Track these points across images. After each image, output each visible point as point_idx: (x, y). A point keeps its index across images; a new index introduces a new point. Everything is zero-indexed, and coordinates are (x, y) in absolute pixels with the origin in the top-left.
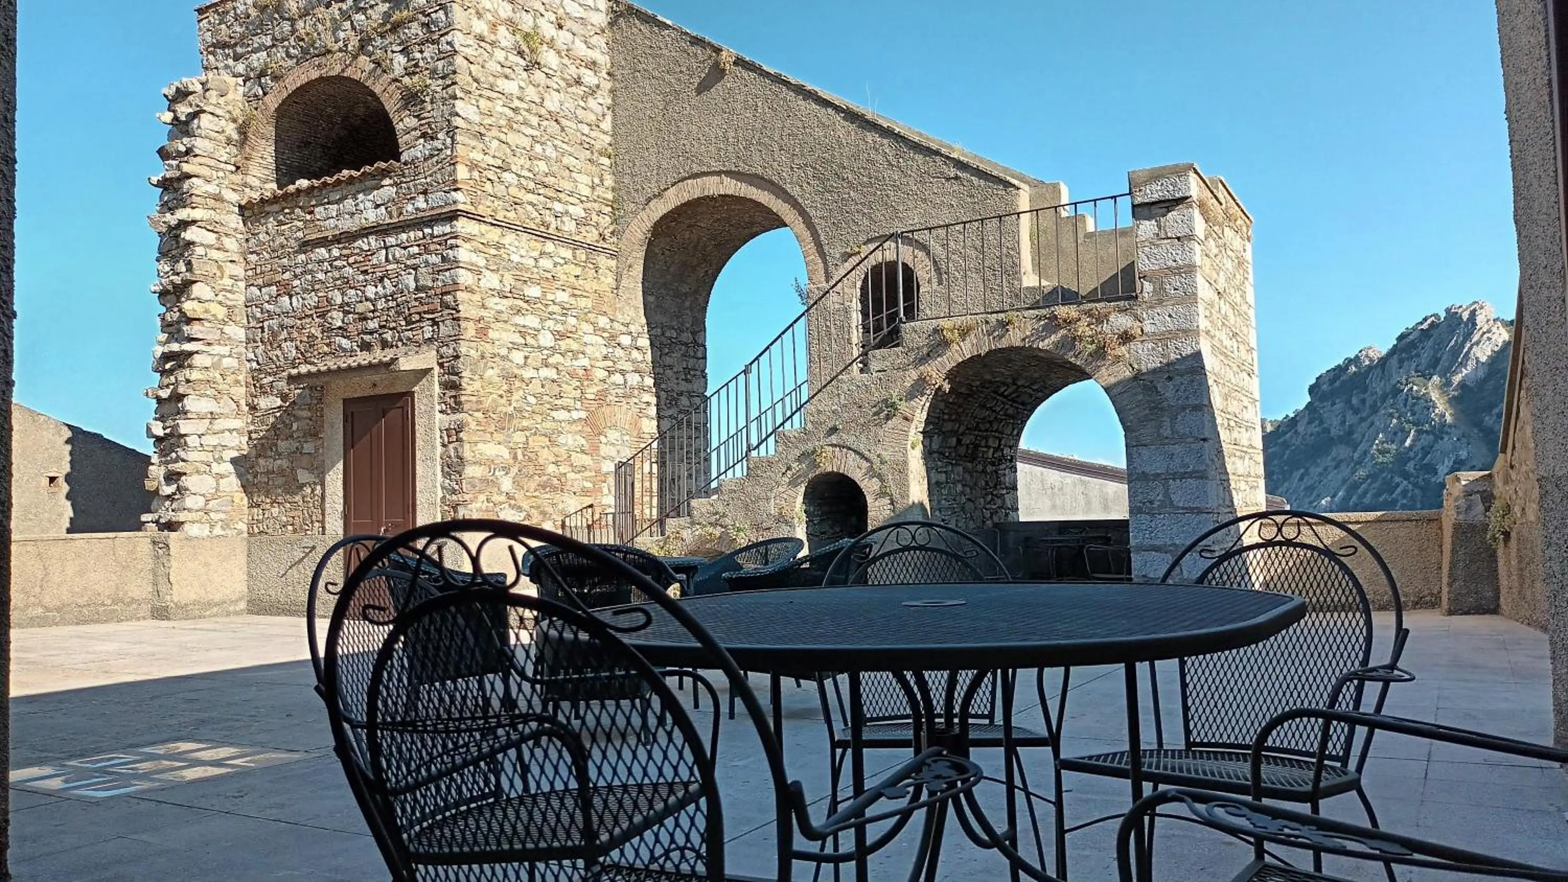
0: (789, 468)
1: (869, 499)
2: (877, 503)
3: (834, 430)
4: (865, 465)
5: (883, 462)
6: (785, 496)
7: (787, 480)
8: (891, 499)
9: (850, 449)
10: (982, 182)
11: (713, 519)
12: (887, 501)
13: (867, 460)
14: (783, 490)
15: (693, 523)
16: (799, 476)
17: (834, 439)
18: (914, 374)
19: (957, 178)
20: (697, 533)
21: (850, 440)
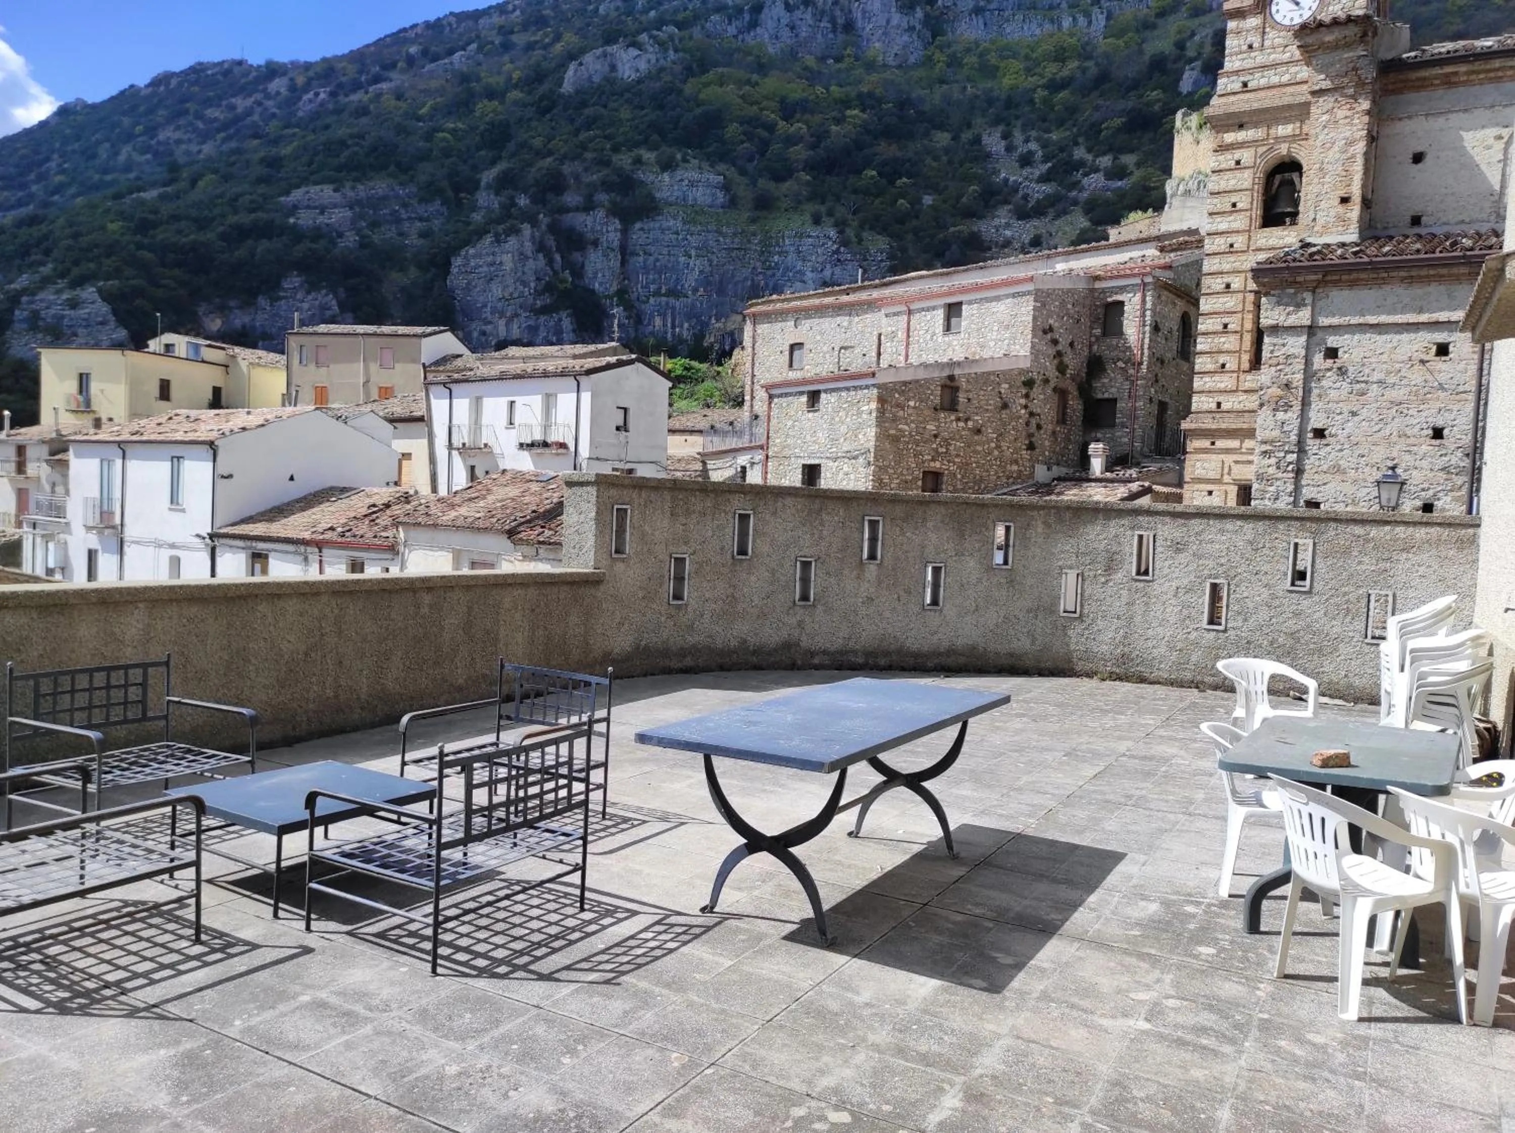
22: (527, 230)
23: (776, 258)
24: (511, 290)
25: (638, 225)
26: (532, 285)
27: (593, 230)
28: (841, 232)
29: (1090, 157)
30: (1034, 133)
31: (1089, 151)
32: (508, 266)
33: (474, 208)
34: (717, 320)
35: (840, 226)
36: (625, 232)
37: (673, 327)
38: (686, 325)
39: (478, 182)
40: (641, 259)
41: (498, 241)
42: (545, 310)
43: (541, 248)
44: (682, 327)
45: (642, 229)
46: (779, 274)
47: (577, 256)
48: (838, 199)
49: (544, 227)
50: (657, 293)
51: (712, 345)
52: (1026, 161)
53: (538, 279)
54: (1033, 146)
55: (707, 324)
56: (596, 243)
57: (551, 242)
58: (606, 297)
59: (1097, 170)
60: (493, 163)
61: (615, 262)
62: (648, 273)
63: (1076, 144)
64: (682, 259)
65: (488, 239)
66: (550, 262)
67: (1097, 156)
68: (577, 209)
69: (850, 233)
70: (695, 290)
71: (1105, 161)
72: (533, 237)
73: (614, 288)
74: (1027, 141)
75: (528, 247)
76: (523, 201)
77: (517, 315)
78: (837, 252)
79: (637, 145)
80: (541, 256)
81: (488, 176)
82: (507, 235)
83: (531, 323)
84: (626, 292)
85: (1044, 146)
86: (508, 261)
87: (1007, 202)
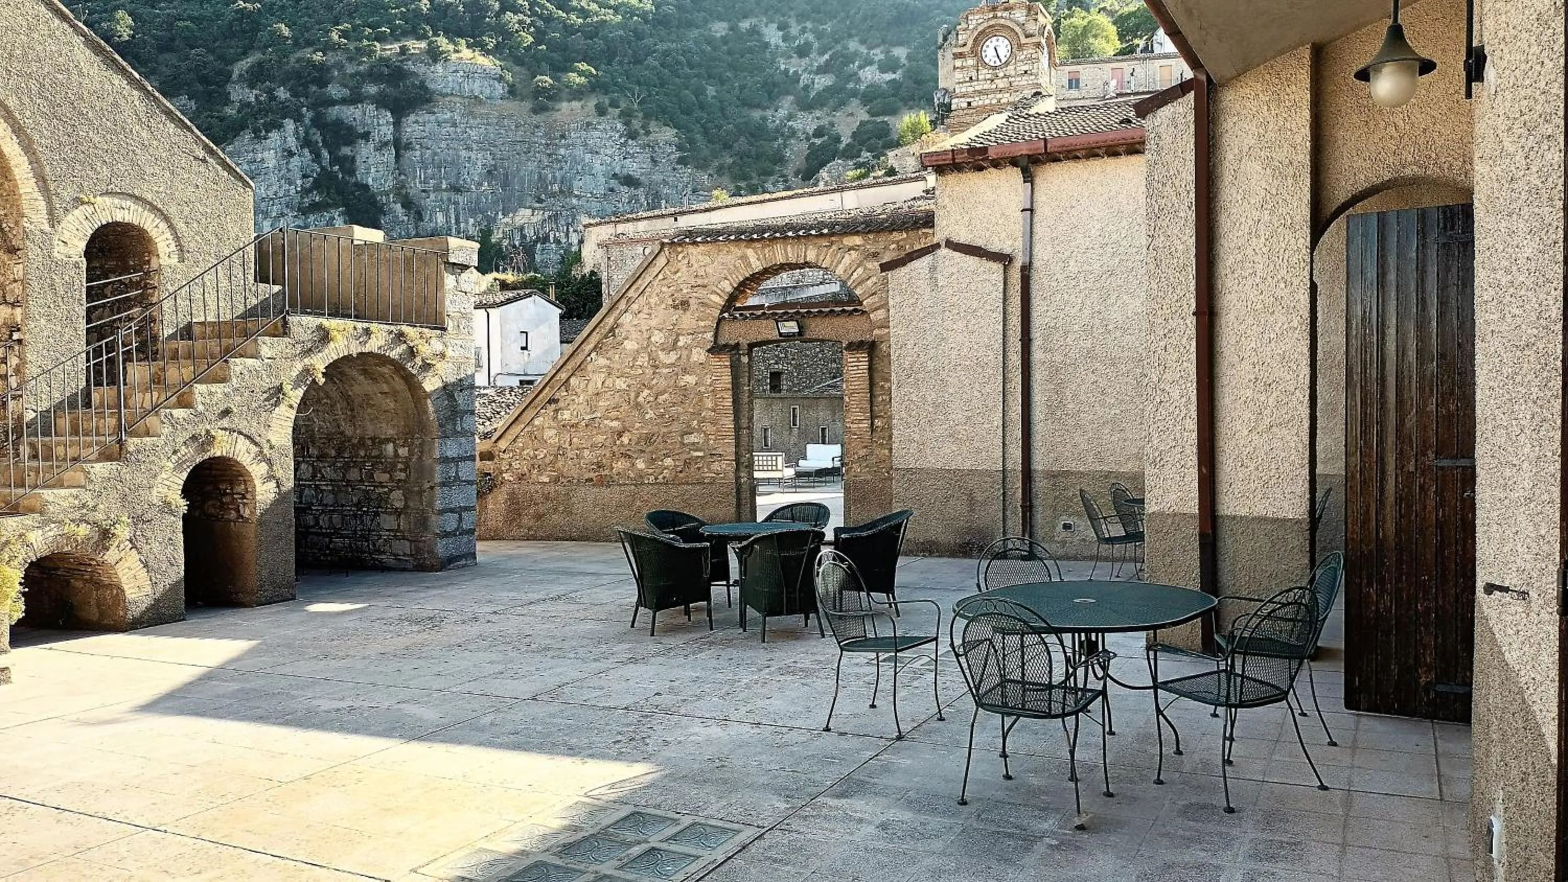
0: (175, 452)
1: (258, 482)
2: (264, 488)
3: (226, 412)
4: (255, 449)
5: (272, 447)
6: (168, 483)
7: (172, 466)
8: (277, 482)
9: (240, 433)
10: (226, 174)
11: (77, 515)
12: (273, 484)
13: (256, 444)
14: (165, 477)
15: (45, 523)
16: (184, 462)
17: (225, 423)
18: (298, 366)
19: (204, 161)
20: (51, 534)
21: (242, 425)
22: (289, 125)
23: (562, 151)
24: (275, 188)
25: (412, 118)
26: (299, 182)
27: (364, 125)
28: (627, 124)
29: (863, 50)
30: (809, 25)
31: (863, 42)
32: (271, 163)
33: (227, 101)
34: (504, 215)
35: (627, 116)
36: (397, 124)
37: (457, 222)
38: (471, 221)
39: (229, 75)
40: (418, 153)
41: (258, 137)
42: (315, 208)
43: (306, 142)
44: (467, 223)
45: (417, 122)
46: (566, 167)
47: (346, 151)
48: (622, 89)
49: (307, 121)
50: (437, 189)
51: (501, 240)
52: (803, 51)
53: (305, 176)
54: (811, 37)
55: (494, 220)
56: (366, 136)
57: (317, 137)
58: (381, 194)
59: (871, 63)
60: (245, 54)
61: (389, 155)
62: (426, 168)
63: (850, 36)
64: (464, 153)
65: (247, 136)
66: (317, 158)
67: (870, 48)
68: (344, 101)
69: (636, 124)
70: (480, 184)
71: (878, 54)
72: (296, 132)
73: (390, 183)
74: (803, 31)
75: (292, 142)
76: (282, 94)
77: (282, 215)
78: (624, 145)
79: (405, 34)
80: (306, 152)
81: (241, 67)
82: (267, 131)
83: (299, 222)
84: (403, 187)
85: (819, 36)
86: (270, 158)
87: (788, 93)
